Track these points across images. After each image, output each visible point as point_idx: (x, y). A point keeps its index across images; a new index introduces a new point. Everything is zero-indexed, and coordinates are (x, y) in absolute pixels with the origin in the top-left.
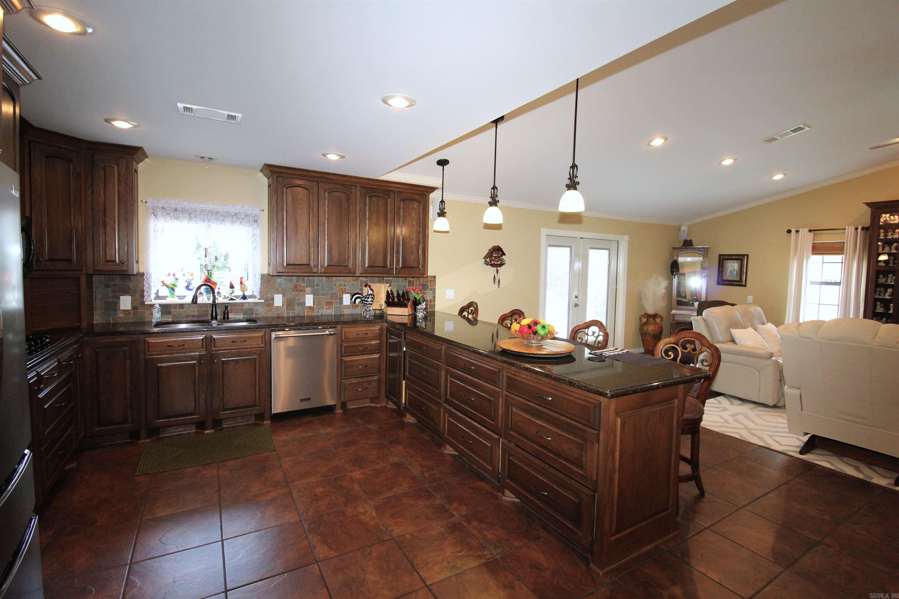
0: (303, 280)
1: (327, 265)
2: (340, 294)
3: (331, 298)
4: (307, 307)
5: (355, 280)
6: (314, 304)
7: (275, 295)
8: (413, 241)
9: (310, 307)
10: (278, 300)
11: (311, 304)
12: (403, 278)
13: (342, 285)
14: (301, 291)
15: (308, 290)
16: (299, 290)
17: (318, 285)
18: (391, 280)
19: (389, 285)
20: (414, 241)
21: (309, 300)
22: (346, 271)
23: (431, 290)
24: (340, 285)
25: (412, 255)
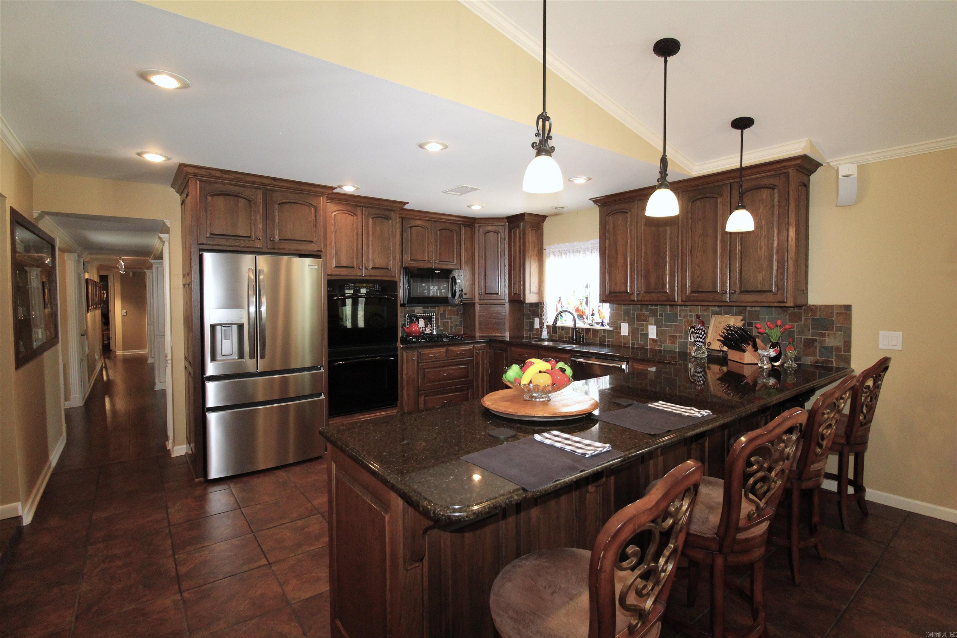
0: (647, 308)
1: (645, 292)
2: (686, 327)
3: (676, 331)
4: (650, 339)
5: (705, 310)
6: (657, 337)
7: (622, 324)
8: (760, 250)
9: (653, 340)
10: (625, 330)
11: (654, 336)
12: (779, 309)
13: (687, 316)
14: (644, 321)
15: (652, 320)
16: (643, 320)
17: (661, 315)
18: (758, 311)
19: (741, 317)
20: (763, 250)
21: (652, 332)
22: (665, 299)
23: (840, 329)
24: (685, 316)
25: (759, 272)
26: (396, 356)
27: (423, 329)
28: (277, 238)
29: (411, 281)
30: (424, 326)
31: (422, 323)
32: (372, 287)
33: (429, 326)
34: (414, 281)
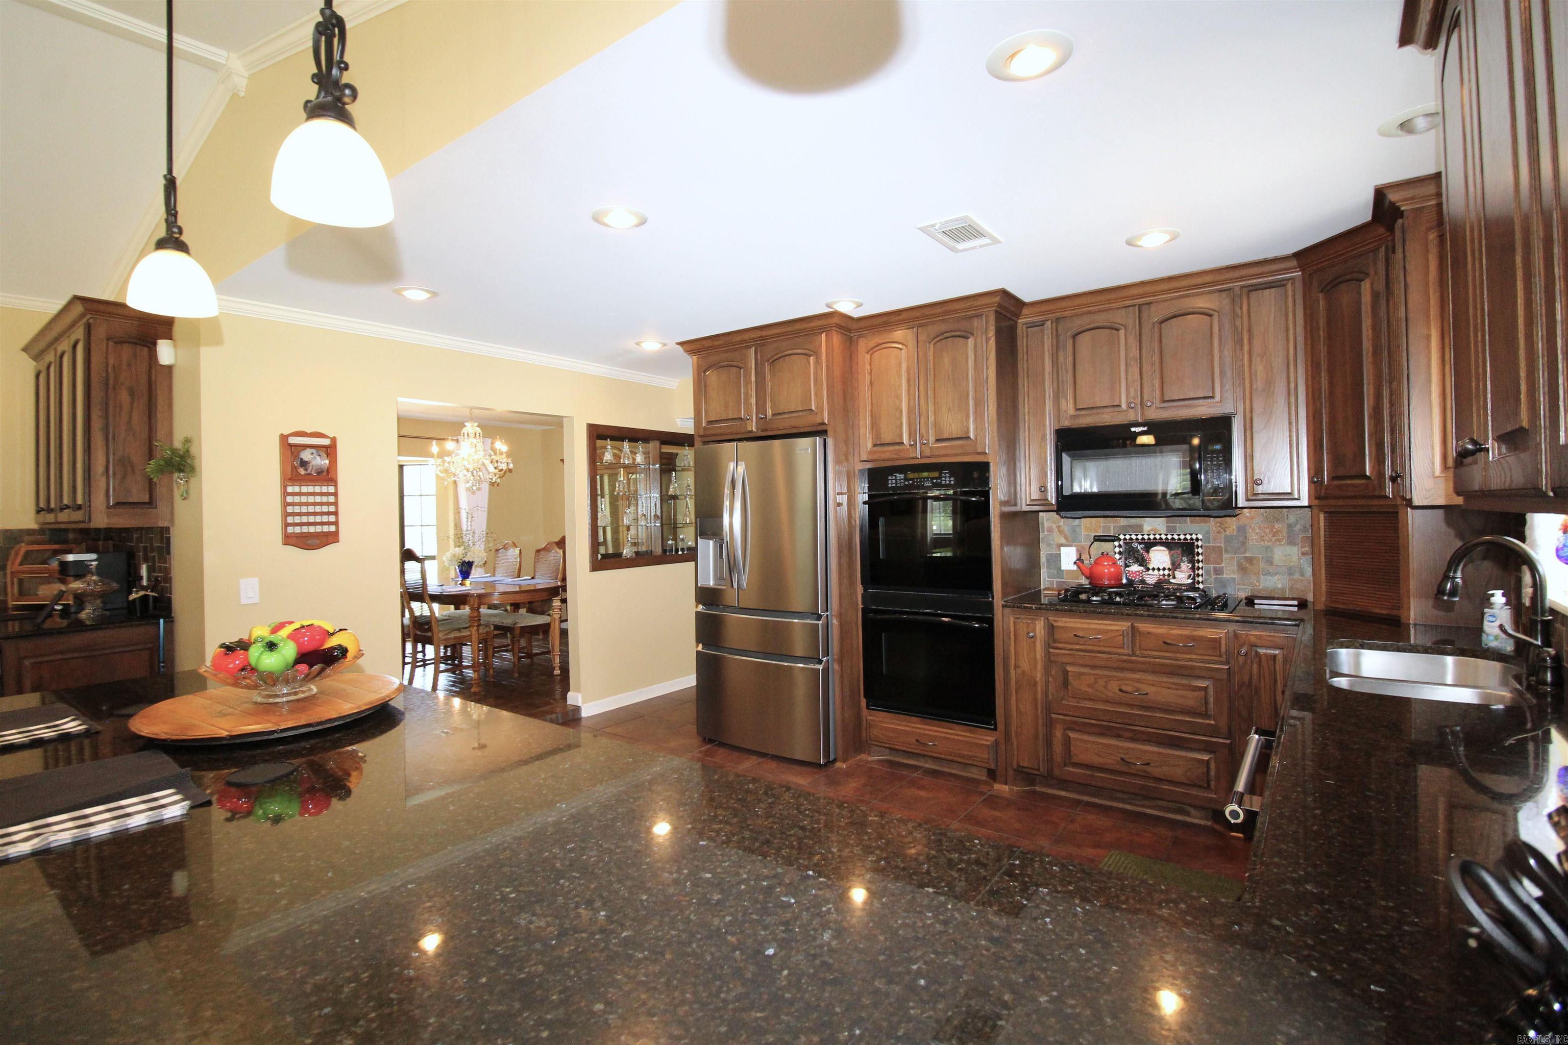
26: (990, 621)
27: (1166, 572)
28: (769, 413)
29: (1066, 458)
30: (1168, 564)
31: (1160, 558)
32: (937, 478)
33: (1185, 566)
34: (1073, 458)
